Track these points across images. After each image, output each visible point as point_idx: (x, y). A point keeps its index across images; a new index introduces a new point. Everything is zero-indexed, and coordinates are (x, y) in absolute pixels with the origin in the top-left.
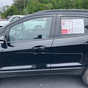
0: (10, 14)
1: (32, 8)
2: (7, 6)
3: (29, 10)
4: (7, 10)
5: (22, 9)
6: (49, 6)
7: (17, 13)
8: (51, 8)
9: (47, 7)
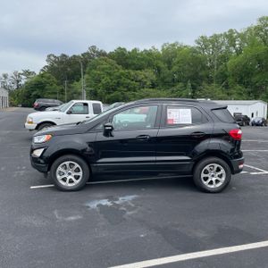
0: (34, 93)
1: (100, 81)
2: (27, 73)
3: (91, 86)
4: (26, 83)
5: (72, 82)
6: (146, 77)
7: (55, 93)
8: (152, 81)
9: (139, 78)
